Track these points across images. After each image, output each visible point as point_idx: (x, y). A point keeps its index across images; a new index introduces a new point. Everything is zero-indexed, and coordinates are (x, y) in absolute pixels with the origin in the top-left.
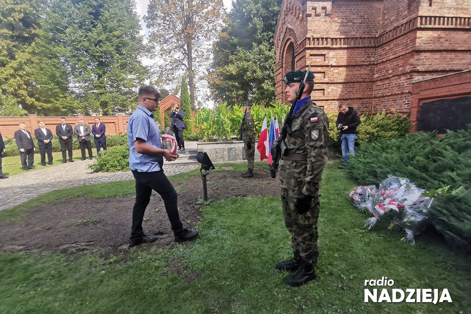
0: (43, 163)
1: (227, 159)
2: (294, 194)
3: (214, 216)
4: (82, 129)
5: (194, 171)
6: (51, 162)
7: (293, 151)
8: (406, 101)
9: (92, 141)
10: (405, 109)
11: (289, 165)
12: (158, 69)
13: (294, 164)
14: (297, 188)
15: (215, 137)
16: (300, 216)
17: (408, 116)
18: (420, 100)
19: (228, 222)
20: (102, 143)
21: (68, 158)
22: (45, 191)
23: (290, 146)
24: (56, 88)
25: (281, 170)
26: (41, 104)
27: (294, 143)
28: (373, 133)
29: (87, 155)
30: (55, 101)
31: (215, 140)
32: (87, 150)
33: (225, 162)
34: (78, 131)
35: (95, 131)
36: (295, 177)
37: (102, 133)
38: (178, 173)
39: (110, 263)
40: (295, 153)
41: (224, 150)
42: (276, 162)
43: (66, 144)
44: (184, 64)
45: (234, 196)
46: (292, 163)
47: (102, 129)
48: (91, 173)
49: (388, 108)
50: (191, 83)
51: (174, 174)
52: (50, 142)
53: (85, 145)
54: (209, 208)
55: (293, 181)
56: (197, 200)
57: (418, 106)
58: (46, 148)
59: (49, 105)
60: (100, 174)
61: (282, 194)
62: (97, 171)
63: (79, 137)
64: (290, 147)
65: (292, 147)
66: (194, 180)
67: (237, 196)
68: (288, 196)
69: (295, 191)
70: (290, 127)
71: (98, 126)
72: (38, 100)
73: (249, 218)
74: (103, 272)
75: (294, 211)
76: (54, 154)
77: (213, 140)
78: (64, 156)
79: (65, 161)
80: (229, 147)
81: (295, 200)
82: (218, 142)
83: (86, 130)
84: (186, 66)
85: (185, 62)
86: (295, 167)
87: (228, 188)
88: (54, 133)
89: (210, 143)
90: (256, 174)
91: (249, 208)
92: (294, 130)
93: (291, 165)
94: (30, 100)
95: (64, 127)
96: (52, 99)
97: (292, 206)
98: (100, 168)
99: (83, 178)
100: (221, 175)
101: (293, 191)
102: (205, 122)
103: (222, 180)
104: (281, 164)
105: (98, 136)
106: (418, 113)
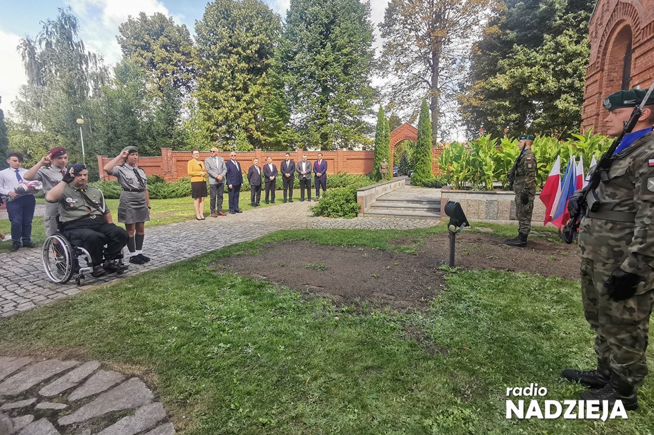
0: (267, 201)
1: (483, 216)
2: (605, 270)
3: (464, 289)
4: (304, 165)
5: (435, 227)
6: (273, 201)
7: (611, 207)
9: (313, 180)
11: (600, 226)
12: (390, 90)
13: (610, 225)
14: (611, 261)
15: (468, 184)
16: (614, 304)
19: (485, 300)
20: (322, 183)
21: (288, 197)
22: (273, 229)
23: (605, 198)
24: (280, 121)
25: (585, 232)
26: (266, 138)
27: (613, 196)
29: (306, 196)
30: (278, 135)
31: (468, 188)
32: (306, 190)
33: (480, 221)
34: (300, 169)
35: (316, 169)
36: (608, 245)
37: (323, 172)
38: (413, 228)
39: (343, 312)
40: (612, 210)
41: (480, 202)
42: (575, 221)
43: (288, 182)
44: (426, 81)
45: (493, 267)
46: (606, 224)
47: (324, 168)
48: (311, 216)
50: (434, 107)
51: (407, 229)
52: (275, 179)
53: (305, 184)
54: (455, 277)
55: (604, 250)
56: (438, 264)
58: (271, 185)
59: (272, 139)
60: (321, 218)
61: (584, 268)
62: (317, 215)
63: (300, 174)
64: (603, 201)
65: (608, 200)
66: (434, 240)
67: (498, 268)
68: (593, 271)
69: (607, 265)
70: (608, 172)
71: (320, 163)
72: (263, 134)
73: (517, 300)
74: (337, 318)
75: (603, 295)
76: (276, 192)
77: (463, 188)
78: (285, 195)
79: (285, 201)
80: (489, 199)
81: (606, 279)
82: (472, 191)
83: (308, 167)
84: (428, 83)
85: (429, 78)
86: (611, 230)
87: (484, 256)
88: (279, 170)
89: (460, 191)
90: (532, 243)
91: (519, 288)
92: (613, 176)
93: (603, 226)
94: (257, 134)
95: (288, 163)
96: (276, 133)
97: (599, 287)
98: (322, 211)
99: (305, 220)
100: (474, 237)
101: (604, 264)
102: (456, 161)
103: (475, 245)
104: (586, 224)
105: (319, 174)
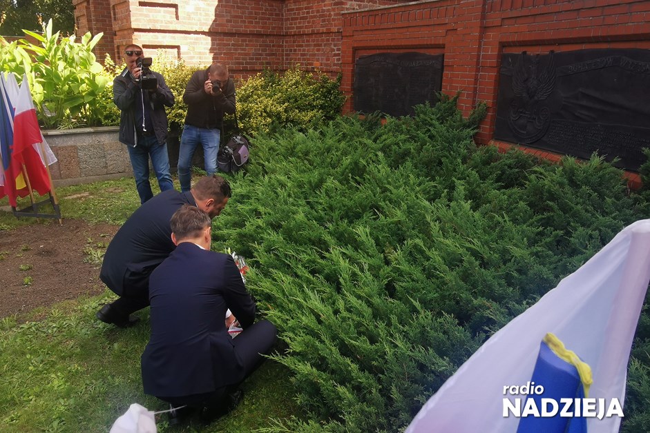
8: (335, 48)
10: (335, 65)
17: (340, 80)
18: (355, 50)
28: (279, 113)
49: (309, 60)
57: (353, 61)
106: (353, 76)
